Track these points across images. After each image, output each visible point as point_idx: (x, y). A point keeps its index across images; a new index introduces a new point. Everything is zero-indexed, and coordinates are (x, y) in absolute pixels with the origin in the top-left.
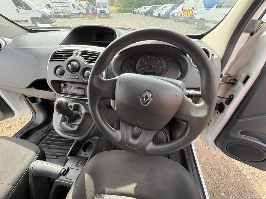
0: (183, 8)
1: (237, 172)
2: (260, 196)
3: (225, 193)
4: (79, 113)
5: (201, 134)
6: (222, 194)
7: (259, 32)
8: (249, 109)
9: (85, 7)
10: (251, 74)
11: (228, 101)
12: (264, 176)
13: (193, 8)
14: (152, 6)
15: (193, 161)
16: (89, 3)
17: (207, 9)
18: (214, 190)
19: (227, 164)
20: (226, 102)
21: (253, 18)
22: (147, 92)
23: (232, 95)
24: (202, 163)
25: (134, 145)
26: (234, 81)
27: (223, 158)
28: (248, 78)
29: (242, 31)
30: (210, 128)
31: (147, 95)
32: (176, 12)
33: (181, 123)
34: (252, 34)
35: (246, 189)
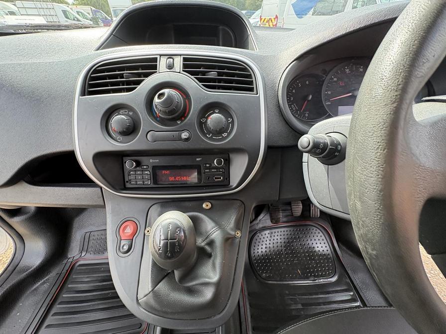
0: (261, 16)
9: (90, 17)
13: (277, 17)
16: (94, 9)
17: (299, 18)
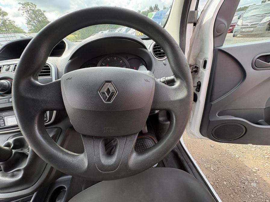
1: (226, 155)
2: (252, 170)
3: (225, 181)
4: (25, 151)
5: (186, 129)
6: (224, 183)
7: (199, 22)
8: (216, 90)
10: (207, 58)
11: (197, 88)
12: (246, 149)
14: (109, 30)
15: (189, 160)
18: (216, 183)
19: (216, 151)
20: (196, 90)
21: (191, 10)
22: (107, 83)
23: (199, 82)
24: (196, 158)
25: (109, 166)
26: (196, 69)
27: (211, 146)
28: (205, 62)
29: (186, 23)
30: (192, 120)
31: (108, 89)
32: (131, 33)
33: (165, 124)
34: (195, 24)
35: (239, 168)
